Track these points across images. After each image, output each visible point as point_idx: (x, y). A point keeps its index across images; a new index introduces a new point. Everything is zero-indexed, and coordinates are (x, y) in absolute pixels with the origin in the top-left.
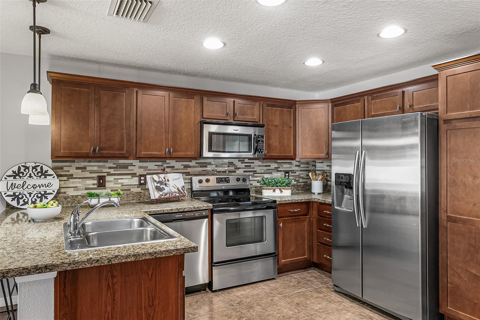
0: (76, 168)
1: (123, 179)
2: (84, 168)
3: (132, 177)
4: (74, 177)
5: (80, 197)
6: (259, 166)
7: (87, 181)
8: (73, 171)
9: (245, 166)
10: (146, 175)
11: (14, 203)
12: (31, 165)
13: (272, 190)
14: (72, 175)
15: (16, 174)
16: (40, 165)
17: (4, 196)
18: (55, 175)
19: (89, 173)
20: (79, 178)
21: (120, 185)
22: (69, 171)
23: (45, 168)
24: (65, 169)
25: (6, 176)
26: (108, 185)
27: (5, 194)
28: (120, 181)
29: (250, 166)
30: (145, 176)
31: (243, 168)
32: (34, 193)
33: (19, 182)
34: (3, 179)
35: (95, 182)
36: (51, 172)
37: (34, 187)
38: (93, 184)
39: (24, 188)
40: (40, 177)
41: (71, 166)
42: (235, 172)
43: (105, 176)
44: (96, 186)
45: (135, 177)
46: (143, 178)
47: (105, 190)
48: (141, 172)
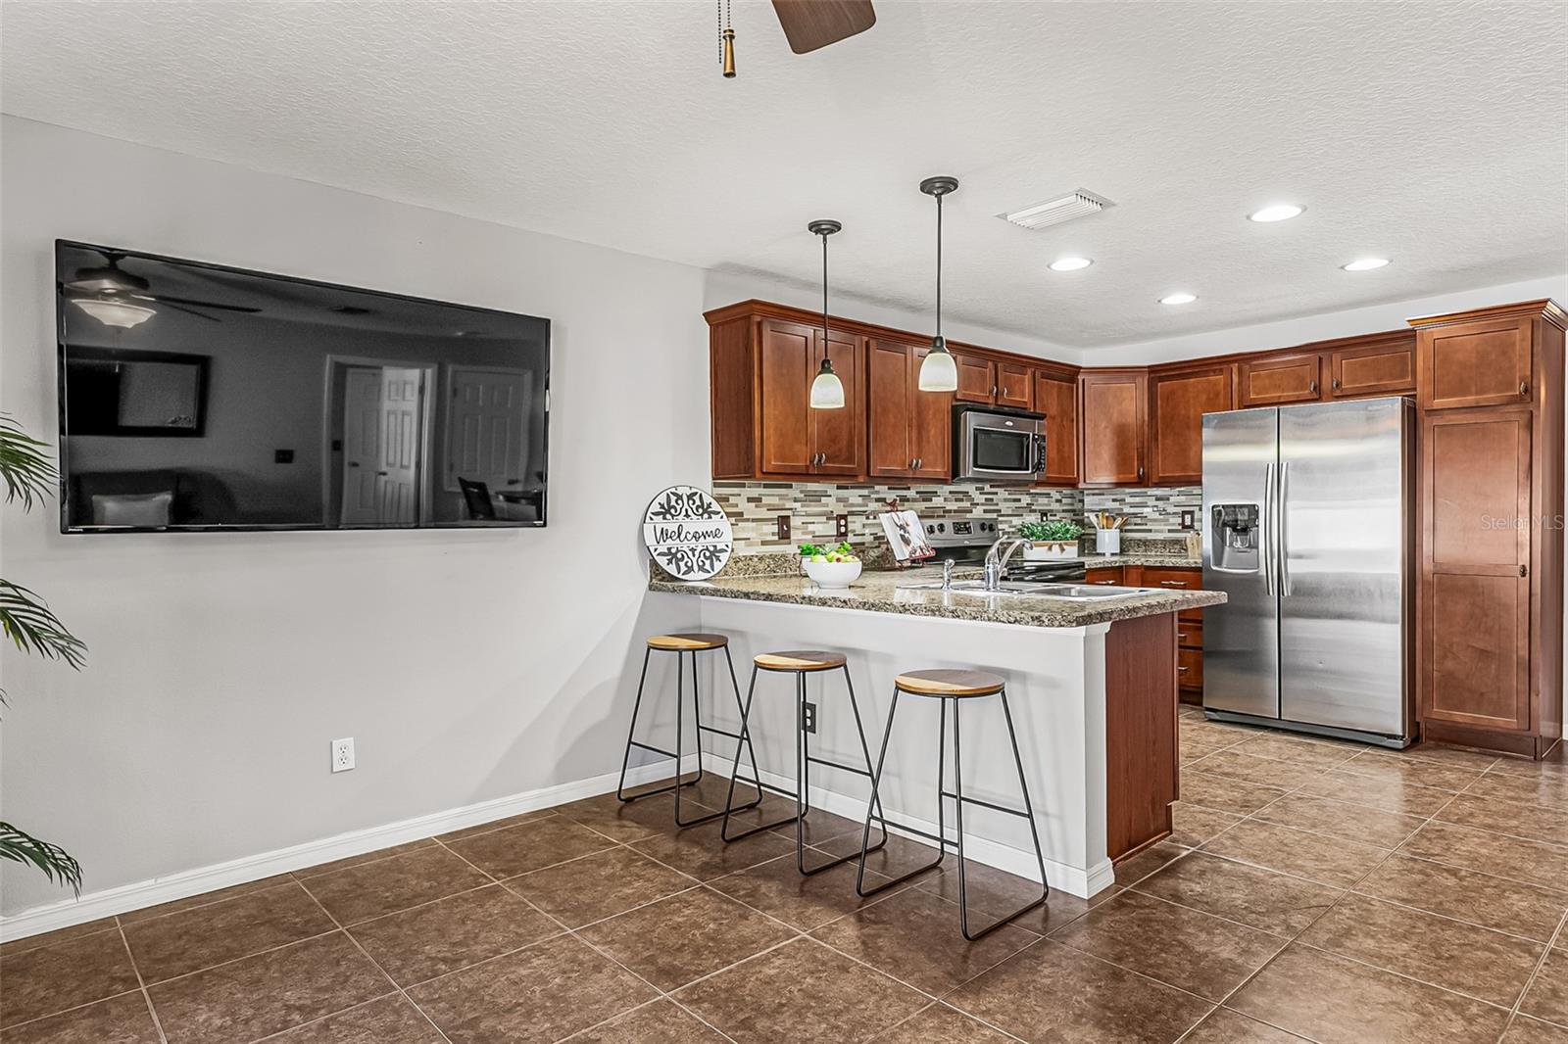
0: (748, 498)
1: (813, 523)
2: (757, 500)
3: (827, 519)
4: (745, 517)
5: (756, 559)
6: (1006, 500)
7: (764, 527)
8: (744, 506)
9: (986, 499)
10: (846, 516)
11: (672, 569)
12: (684, 491)
13: (1046, 548)
14: (741, 514)
15: (666, 511)
16: (696, 493)
17: (654, 554)
18: (723, 513)
19: (765, 509)
20: (754, 520)
21: (810, 537)
22: (737, 506)
23: (707, 499)
24: (732, 500)
25: (653, 514)
26: (795, 535)
27: (656, 550)
28: (811, 527)
29: (992, 500)
30: (844, 517)
31: (983, 504)
32: (699, 550)
33: (672, 527)
34: (648, 519)
35: (775, 529)
36: (715, 506)
37: (696, 537)
38: (773, 534)
39: (682, 537)
40: (702, 515)
41: (739, 495)
42: (971, 512)
43: (789, 517)
44: (776, 538)
45: (832, 519)
46: (843, 522)
47: (789, 546)
48: (840, 510)
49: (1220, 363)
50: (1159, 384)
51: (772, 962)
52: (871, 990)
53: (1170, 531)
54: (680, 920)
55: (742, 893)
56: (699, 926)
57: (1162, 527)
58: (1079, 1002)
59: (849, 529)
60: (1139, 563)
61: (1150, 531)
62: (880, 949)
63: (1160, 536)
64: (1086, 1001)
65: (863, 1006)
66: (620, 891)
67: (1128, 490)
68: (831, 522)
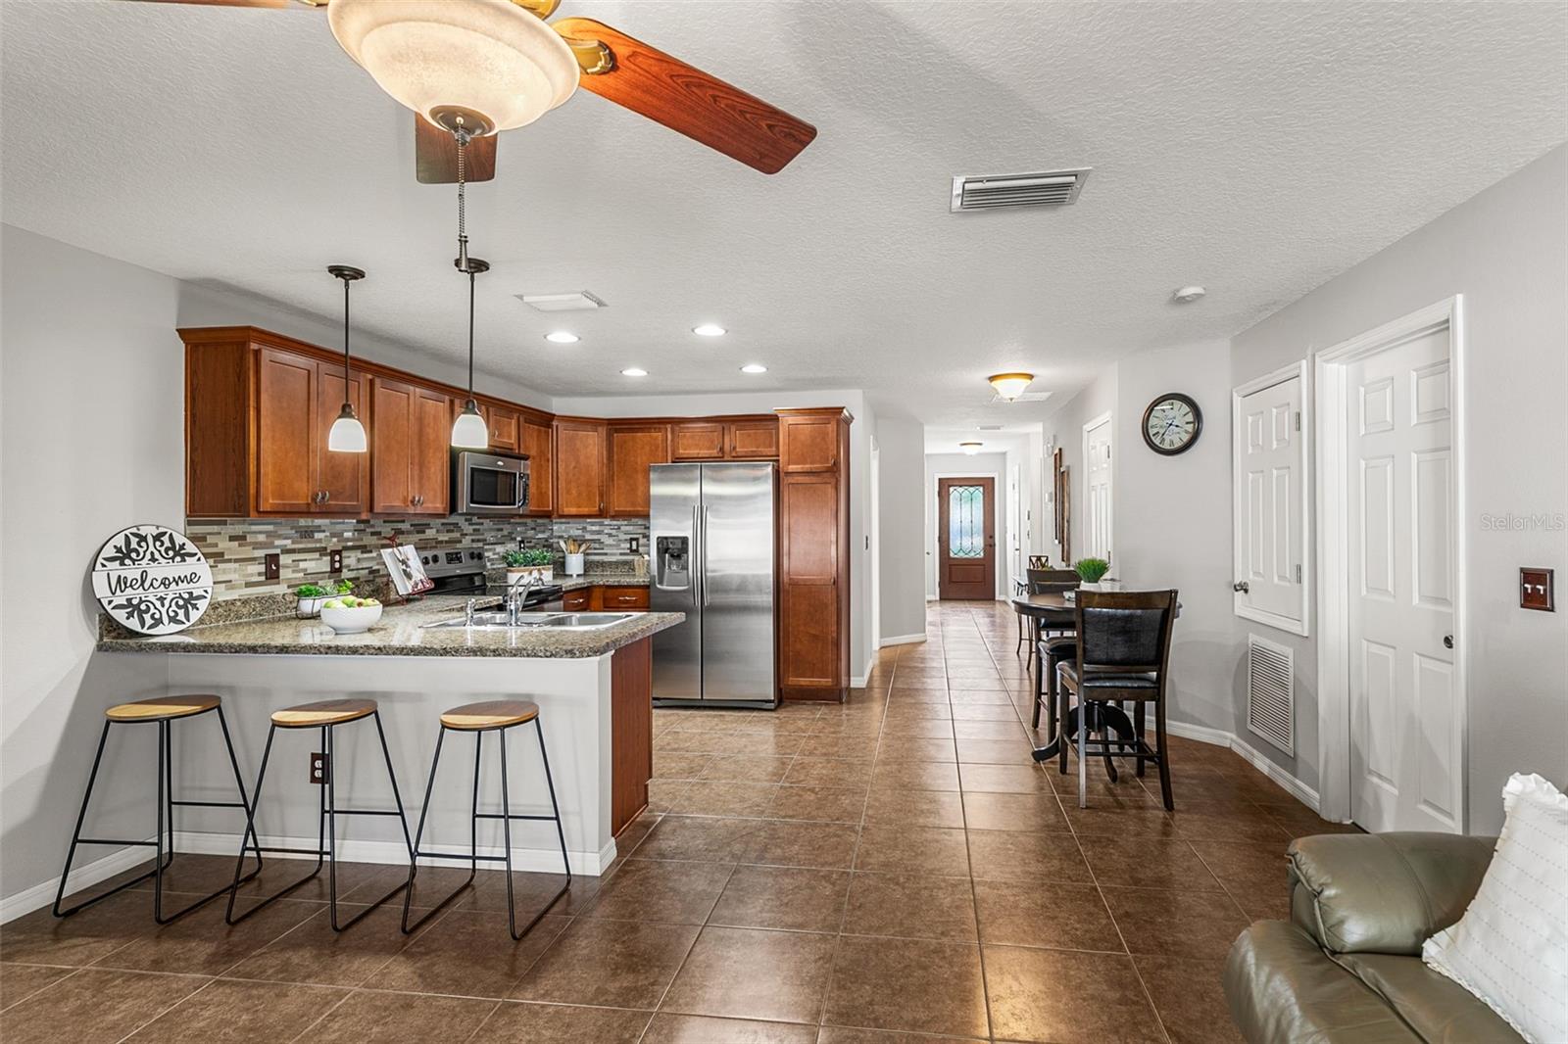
0: (230, 537)
1: (306, 560)
2: (240, 538)
3: (321, 555)
4: (226, 557)
5: (239, 604)
6: (491, 530)
7: (249, 567)
8: (224, 545)
9: (474, 530)
10: (341, 551)
11: (133, 624)
12: (149, 531)
13: (528, 573)
14: (222, 554)
15: (124, 555)
16: (166, 533)
17: (109, 608)
18: (200, 555)
19: (251, 548)
20: (236, 561)
21: (302, 574)
22: (216, 545)
23: (179, 540)
24: (210, 539)
25: (105, 559)
26: (284, 574)
27: (110, 602)
28: (302, 565)
29: (479, 530)
30: (339, 552)
31: (471, 535)
32: (169, 598)
33: (132, 573)
34: (98, 566)
35: (262, 568)
36: (190, 547)
37: (165, 582)
38: (260, 574)
39: (146, 585)
40: (173, 558)
41: (220, 533)
42: (461, 542)
43: (278, 555)
44: (263, 578)
45: (325, 555)
46: (337, 558)
47: (277, 586)
48: (334, 544)
49: (659, 423)
50: (615, 435)
51: (331, 1027)
52: (440, 1015)
53: (621, 554)
54: (201, 1024)
55: (270, 972)
56: (229, 1023)
57: (615, 551)
58: (613, 959)
59: (344, 564)
60: (601, 583)
61: (606, 554)
62: (438, 975)
63: (614, 559)
64: (617, 955)
65: (437, 1032)
66: (102, 1022)
67: (589, 520)
68: (325, 558)
